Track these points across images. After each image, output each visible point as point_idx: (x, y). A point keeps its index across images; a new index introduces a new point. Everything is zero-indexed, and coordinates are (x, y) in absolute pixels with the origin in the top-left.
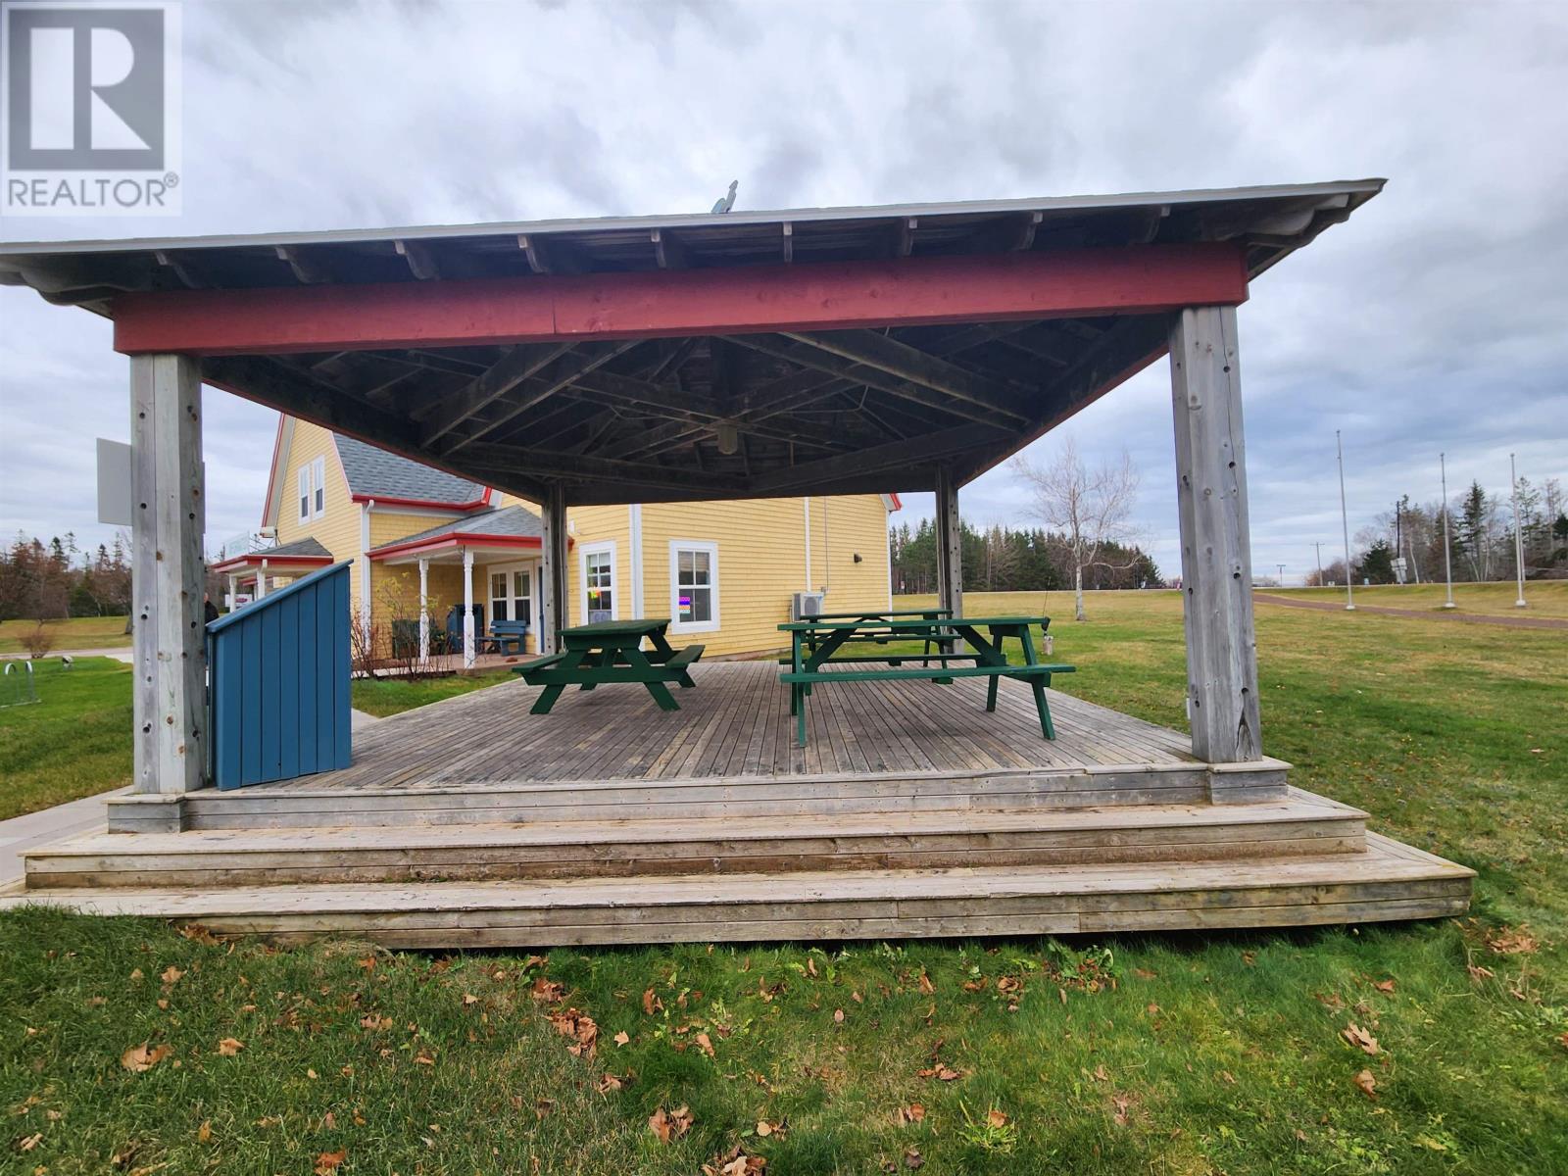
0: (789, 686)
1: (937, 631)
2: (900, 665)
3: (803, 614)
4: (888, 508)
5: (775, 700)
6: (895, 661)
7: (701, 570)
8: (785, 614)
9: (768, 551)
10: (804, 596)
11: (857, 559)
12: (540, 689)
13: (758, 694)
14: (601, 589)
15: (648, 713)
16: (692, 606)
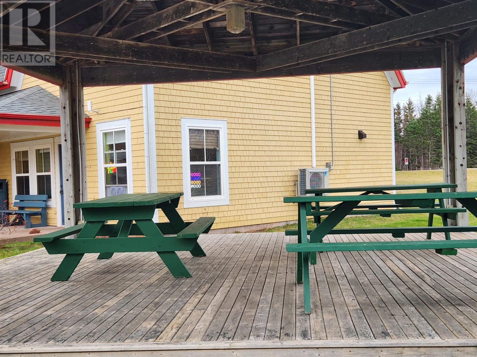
0: (295, 255)
1: (441, 204)
2: (403, 236)
3: (308, 187)
4: (393, 86)
5: (282, 270)
6: (398, 233)
7: (212, 147)
8: (291, 189)
9: (275, 128)
10: (309, 170)
11: (361, 135)
12: (59, 258)
13: (265, 263)
14: (116, 165)
15: (162, 281)
16: (202, 182)
